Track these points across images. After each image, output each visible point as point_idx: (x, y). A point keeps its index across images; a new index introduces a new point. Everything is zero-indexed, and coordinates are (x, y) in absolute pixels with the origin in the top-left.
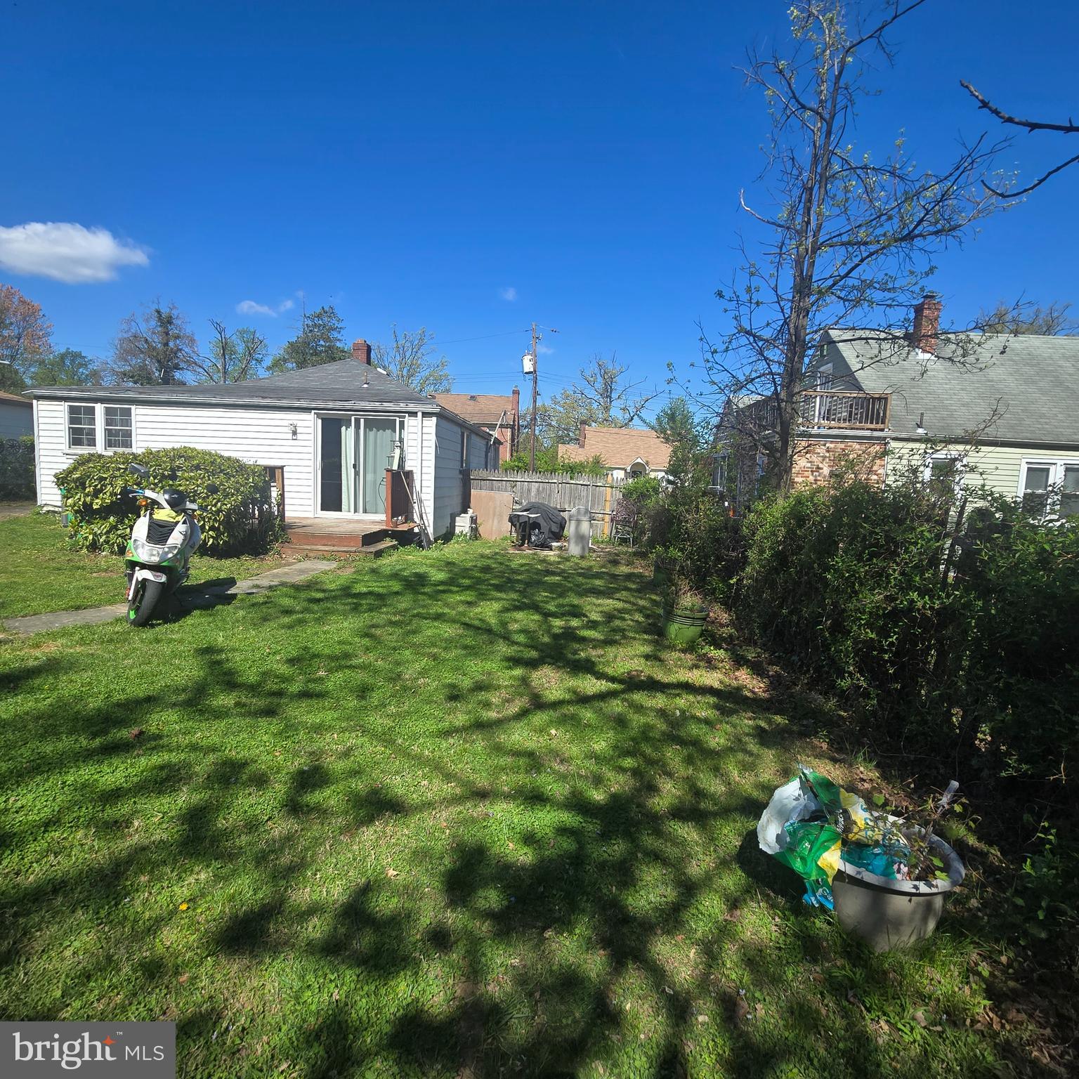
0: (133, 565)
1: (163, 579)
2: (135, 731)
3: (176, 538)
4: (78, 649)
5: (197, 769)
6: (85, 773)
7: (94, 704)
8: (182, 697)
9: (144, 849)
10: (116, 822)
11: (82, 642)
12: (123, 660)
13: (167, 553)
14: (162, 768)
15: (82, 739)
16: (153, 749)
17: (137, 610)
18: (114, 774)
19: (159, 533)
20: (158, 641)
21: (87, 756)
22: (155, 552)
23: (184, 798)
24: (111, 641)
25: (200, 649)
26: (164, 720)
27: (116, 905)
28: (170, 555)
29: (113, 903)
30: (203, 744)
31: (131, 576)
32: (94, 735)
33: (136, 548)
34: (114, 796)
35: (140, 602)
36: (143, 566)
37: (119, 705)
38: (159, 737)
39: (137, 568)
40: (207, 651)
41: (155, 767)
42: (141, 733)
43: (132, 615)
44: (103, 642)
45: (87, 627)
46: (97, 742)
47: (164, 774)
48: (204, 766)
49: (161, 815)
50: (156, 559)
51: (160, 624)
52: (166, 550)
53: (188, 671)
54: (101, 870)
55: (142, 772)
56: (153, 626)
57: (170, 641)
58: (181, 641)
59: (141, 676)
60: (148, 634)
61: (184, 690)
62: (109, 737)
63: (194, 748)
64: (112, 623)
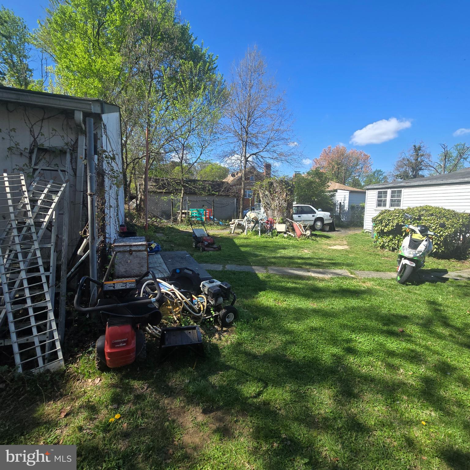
0: (401, 257)
1: (414, 265)
2: (401, 329)
3: (422, 247)
4: (378, 287)
5: (429, 359)
6: (381, 339)
7: (384, 311)
8: (421, 321)
9: (404, 384)
10: (393, 365)
11: (379, 284)
12: (395, 296)
13: (417, 254)
14: (412, 351)
15: (380, 324)
16: (408, 340)
17: (401, 277)
18: (393, 344)
19: (414, 244)
20: (409, 292)
21: (382, 332)
22: (412, 253)
23: (422, 370)
24: (390, 287)
25: (430, 301)
26: (412, 329)
27: (394, 401)
28: (418, 255)
29: (392, 400)
30: (431, 348)
31: (400, 262)
32: (384, 325)
33: (403, 250)
34: (391, 354)
35: (403, 273)
36: (406, 258)
37: (393, 315)
38: (410, 336)
39: (403, 259)
40: (432, 303)
41: (409, 349)
42: (403, 331)
43: (399, 278)
44: (387, 287)
45: (381, 279)
46: (385, 328)
47: (413, 354)
48: (433, 359)
49: (412, 373)
50: (411, 256)
51: (410, 285)
52: (417, 252)
53: (423, 310)
54: (387, 382)
55: (404, 349)
56: (407, 285)
57: (415, 294)
58: (420, 295)
59: (403, 305)
60: (405, 288)
61: (422, 319)
62: (390, 328)
63: (427, 348)
64: (390, 280)
